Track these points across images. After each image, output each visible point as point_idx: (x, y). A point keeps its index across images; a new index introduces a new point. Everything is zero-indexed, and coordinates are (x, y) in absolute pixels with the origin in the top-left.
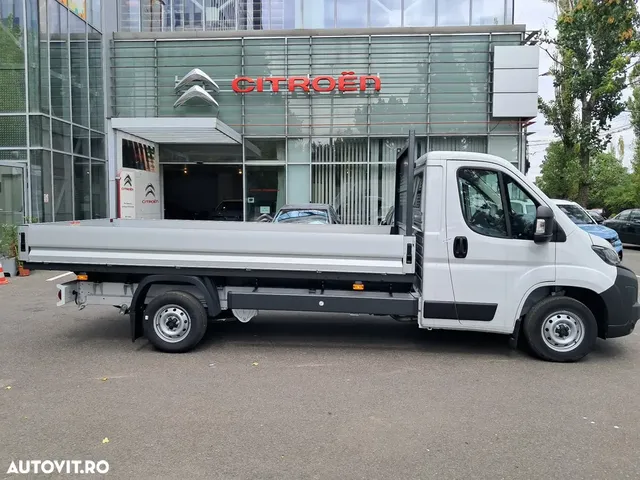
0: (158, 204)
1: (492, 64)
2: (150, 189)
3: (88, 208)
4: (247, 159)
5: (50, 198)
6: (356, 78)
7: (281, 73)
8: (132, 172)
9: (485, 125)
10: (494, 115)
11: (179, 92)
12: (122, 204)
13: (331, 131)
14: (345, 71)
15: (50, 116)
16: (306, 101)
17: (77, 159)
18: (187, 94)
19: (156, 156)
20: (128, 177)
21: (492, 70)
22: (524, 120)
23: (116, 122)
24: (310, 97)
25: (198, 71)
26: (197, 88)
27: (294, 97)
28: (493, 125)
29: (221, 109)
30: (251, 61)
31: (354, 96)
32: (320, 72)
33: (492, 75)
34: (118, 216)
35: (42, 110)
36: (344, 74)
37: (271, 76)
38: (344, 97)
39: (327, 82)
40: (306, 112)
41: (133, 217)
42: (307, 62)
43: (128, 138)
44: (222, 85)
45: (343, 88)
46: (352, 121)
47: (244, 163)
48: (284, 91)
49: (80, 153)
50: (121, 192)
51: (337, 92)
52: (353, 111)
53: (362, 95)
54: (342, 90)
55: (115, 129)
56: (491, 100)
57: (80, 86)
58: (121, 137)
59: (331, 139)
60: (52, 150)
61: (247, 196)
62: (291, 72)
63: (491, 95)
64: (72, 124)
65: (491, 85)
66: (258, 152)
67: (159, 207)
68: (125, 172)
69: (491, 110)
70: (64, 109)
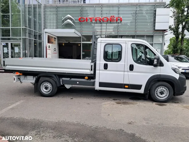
0: (57, 54)
1: (155, 14)
2: (55, 50)
3: (38, 54)
4: (82, 41)
5: (28, 52)
6: (115, 18)
7: (93, 16)
8: (50, 45)
9: (153, 32)
10: (155, 29)
11: (63, 21)
12: (47, 54)
13: (106, 33)
14: (112, 15)
15: (28, 28)
16: (100, 24)
17: (35, 41)
18: (65, 22)
19: (57, 40)
20: (49, 46)
21: (155, 15)
22: (164, 31)
23: (46, 30)
24: (101, 23)
25: (69, 16)
26: (69, 20)
27: (96, 23)
28: (155, 32)
29: (75, 26)
30: (84, 12)
31: (114, 23)
32: (104, 16)
33: (155, 17)
34: (46, 57)
35: (25, 26)
36: (111, 16)
37: (90, 17)
38: (111, 23)
39: (106, 19)
40: (100, 28)
41: (51, 58)
42: (100, 13)
43: (49, 35)
44: (76, 20)
45: (111, 21)
46: (112, 30)
47: (82, 42)
48: (94, 21)
49: (36, 39)
50: (47, 50)
51: (109, 22)
52: (113, 27)
53: (116, 23)
54: (110, 21)
55: (46, 32)
56: (155, 24)
57: (35, 19)
58: (47, 34)
59: (106, 35)
60: (28, 38)
61: (82, 52)
62: (96, 16)
63: (155, 23)
64: (33, 30)
65: (155, 20)
66: (85, 39)
67: (57, 55)
68: (48, 45)
69: (155, 28)
70: (31, 26)
